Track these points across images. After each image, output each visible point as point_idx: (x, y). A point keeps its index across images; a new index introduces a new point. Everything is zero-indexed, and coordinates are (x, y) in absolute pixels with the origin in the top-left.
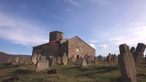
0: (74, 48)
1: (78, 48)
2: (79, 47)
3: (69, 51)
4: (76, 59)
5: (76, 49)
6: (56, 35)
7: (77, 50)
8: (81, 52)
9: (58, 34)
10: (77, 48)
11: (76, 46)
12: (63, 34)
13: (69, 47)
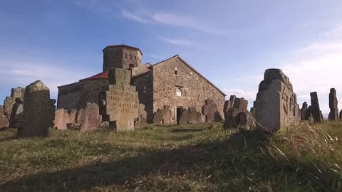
0: (169, 89)
1: (180, 87)
2: (182, 85)
3: (156, 96)
4: (174, 119)
5: (175, 90)
6: (122, 53)
7: (179, 94)
8: (189, 98)
9: (125, 51)
10: (177, 89)
11: (175, 82)
12: (139, 52)
13: (156, 84)
